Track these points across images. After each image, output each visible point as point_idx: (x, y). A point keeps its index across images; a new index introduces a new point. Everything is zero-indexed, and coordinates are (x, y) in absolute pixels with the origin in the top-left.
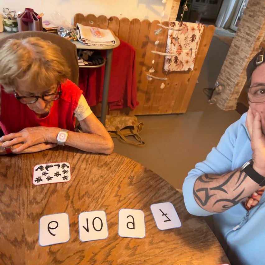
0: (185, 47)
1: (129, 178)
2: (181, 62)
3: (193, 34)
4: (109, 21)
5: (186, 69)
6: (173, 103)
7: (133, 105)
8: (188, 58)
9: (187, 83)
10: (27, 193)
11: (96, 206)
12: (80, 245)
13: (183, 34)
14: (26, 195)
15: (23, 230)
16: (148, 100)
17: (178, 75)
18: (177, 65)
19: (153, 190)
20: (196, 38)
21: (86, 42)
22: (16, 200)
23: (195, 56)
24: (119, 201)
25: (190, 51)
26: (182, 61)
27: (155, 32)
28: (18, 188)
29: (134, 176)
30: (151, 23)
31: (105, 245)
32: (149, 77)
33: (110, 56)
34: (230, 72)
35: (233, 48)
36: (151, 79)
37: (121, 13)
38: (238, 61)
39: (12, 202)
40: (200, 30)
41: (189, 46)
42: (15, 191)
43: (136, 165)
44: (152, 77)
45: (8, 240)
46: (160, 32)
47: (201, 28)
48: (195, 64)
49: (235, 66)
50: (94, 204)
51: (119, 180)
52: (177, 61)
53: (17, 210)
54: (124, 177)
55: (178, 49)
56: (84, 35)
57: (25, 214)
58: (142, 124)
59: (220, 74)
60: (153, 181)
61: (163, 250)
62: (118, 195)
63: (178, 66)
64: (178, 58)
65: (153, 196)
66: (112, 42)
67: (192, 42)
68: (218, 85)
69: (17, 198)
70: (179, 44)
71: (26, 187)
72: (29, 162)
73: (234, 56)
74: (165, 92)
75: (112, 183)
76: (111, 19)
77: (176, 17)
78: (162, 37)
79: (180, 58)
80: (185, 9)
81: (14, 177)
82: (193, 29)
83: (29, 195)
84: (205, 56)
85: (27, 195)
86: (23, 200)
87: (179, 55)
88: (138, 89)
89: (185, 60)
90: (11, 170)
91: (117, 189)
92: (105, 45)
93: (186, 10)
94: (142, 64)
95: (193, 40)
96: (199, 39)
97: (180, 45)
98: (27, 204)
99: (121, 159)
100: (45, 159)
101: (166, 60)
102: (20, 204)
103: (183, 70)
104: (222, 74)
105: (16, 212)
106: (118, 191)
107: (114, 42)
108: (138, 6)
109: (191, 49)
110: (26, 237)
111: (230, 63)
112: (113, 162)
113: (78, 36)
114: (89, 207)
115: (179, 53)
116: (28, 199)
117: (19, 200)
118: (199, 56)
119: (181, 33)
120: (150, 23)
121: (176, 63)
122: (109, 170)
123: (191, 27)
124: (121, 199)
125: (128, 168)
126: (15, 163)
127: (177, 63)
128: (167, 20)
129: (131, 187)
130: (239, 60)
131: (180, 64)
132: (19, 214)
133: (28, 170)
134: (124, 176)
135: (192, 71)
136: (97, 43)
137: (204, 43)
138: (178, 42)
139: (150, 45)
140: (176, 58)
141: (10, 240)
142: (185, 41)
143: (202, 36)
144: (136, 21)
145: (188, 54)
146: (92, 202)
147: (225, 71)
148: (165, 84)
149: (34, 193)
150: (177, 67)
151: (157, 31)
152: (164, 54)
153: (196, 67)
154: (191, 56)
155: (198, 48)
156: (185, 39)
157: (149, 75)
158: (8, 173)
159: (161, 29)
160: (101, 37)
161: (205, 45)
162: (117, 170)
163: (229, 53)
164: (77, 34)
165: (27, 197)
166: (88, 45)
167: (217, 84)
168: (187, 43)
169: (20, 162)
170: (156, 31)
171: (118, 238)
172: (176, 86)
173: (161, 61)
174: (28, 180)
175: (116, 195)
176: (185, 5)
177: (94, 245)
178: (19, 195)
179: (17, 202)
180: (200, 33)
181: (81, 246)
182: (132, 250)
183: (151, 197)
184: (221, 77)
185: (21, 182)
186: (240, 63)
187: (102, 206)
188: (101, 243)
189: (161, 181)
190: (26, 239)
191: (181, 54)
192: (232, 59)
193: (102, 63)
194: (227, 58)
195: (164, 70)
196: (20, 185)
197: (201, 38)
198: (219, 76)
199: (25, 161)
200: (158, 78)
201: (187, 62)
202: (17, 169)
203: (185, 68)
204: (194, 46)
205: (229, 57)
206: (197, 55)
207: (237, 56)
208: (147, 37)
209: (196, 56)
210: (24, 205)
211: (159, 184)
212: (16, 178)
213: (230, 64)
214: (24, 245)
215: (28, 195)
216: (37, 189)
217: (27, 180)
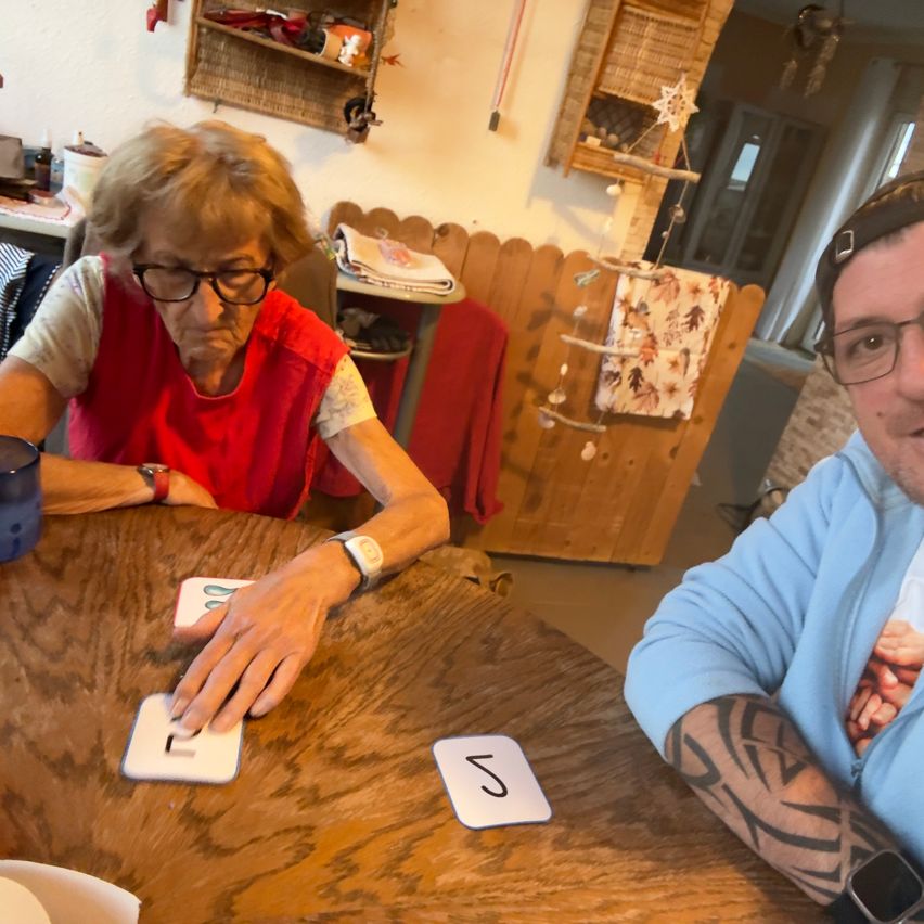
0: (669, 343)
1: (484, 642)
2: (652, 388)
3: (695, 304)
4: (437, 236)
5: (668, 414)
6: (616, 524)
7: (482, 513)
8: (675, 378)
9: (669, 461)
10: (128, 631)
11: (365, 703)
12: (302, 808)
13: (662, 303)
14: (123, 637)
15: (99, 734)
16: (533, 502)
17: (638, 429)
18: (638, 396)
19: (567, 689)
20: (702, 319)
21: (364, 273)
22: (86, 645)
23: (696, 376)
24: (447, 701)
25: (684, 356)
26: (654, 384)
27: (576, 279)
28: (97, 614)
29: (501, 640)
30: (565, 256)
31: (394, 822)
32: (547, 417)
33: (427, 333)
34: (810, 448)
35: (820, 375)
36: (551, 424)
37: (473, 219)
38: (836, 415)
39: (70, 650)
40: (716, 296)
41: (681, 342)
42: (84, 619)
43: (510, 610)
44: (554, 419)
45: (39, 758)
46: (595, 280)
47: (719, 290)
48: (696, 401)
49: (826, 431)
50: (359, 694)
51: (449, 640)
52: (641, 382)
53: (85, 672)
54: (467, 638)
55: (644, 347)
56: (360, 252)
57: (113, 688)
58: (506, 577)
59: (775, 457)
60: (568, 663)
61: (608, 872)
62: (445, 685)
63: (642, 398)
64: (644, 375)
65: (568, 705)
66: (444, 283)
67: (691, 328)
68: (768, 489)
69: (89, 641)
70: (648, 329)
71: (124, 614)
72: (142, 549)
73: (824, 400)
74: (591, 482)
75: (424, 645)
76: (443, 231)
77: (644, 250)
78: (595, 304)
79: (649, 375)
80: (678, 218)
81: (85, 582)
82: (696, 291)
83: (132, 637)
84: (730, 379)
85: (126, 637)
86: (109, 646)
87: (646, 364)
88: (504, 461)
89: (664, 383)
90: (77, 560)
91: (440, 664)
92: (420, 290)
93: (679, 222)
94: (526, 379)
95: (693, 324)
96: (712, 321)
97: (651, 332)
98: (123, 662)
99: (459, 586)
100: (197, 549)
101: (603, 376)
102: (96, 657)
103: (656, 413)
104: (782, 456)
105: (81, 679)
106: (444, 672)
107: (448, 286)
108: (529, 204)
109: (687, 352)
110: (106, 756)
111: (811, 421)
112: (430, 591)
113: (340, 255)
114: (339, 701)
115: (648, 357)
116: (128, 647)
117: (97, 647)
118: (711, 377)
119: (658, 299)
120: (562, 255)
121: (636, 390)
122: (415, 607)
123: (688, 283)
124: (455, 695)
125: (482, 615)
126: (95, 546)
127: (640, 390)
128: (617, 255)
129: (490, 667)
130: (841, 411)
131: (649, 394)
132: (91, 686)
133: (137, 571)
134: (468, 634)
135: (688, 421)
136: (397, 282)
137: (729, 337)
138: (646, 324)
139: (554, 323)
140: (637, 373)
141: (46, 757)
142: (669, 323)
143: (724, 315)
144: (518, 245)
145: (674, 364)
146: (352, 689)
147: (792, 445)
148: (596, 445)
149: (151, 635)
150: (638, 401)
151: (584, 276)
152: (600, 348)
153: (700, 411)
154: (685, 373)
155: (708, 349)
156: (669, 319)
157: (547, 410)
158: (69, 567)
159: (596, 272)
160: (409, 268)
161: (732, 346)
162: (444, 612)
163: (805, 392)
164: (337, 250)
165: (125, 645)
166: (367, 283)
167: (766, 485)
168: (674, 329)
169: (114, 544)
170: (582, 276)
171: (442, 809)
172: (633, 467)
173: (587, 376)
174: (135, 595)
175: (437, 684)
176: (678, 206)
177: (352, 818)
178: (98, 632)
179: (87, 651)
180: (717, 306)
181: (303, 813)
182: (489, 854)
183: (563, 708)
184: (780, 465)
185: (108, 599)
186: (842, 421)
187: (387, 707)
188: (378, 815)
189: (595, 665)
190: (104, 762)
191: (652, 361)
192: (817, 410)
193: (402, 350)
194: (800, 406)
195: (595, 405)
196: (103, 607)
197: (718, 319)
198: (772, 464)
199: (132, 544)
200: (576, 424)
201: (672, 390)
202: (98, 561)
203: (663, 410)
204: (696, 341)
205: (808, 404)
206: (704, 373)
207: (833, 398)
208: (549, 298)
209: (700, 373)
210: (109, 660)
211: (588, 674)
212: (90, 587)
213: (809, 426)
214: (93, 780)
215: (130, 636)
216: (161, 625)
217: (129, 595)
